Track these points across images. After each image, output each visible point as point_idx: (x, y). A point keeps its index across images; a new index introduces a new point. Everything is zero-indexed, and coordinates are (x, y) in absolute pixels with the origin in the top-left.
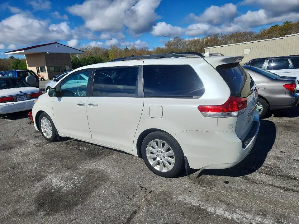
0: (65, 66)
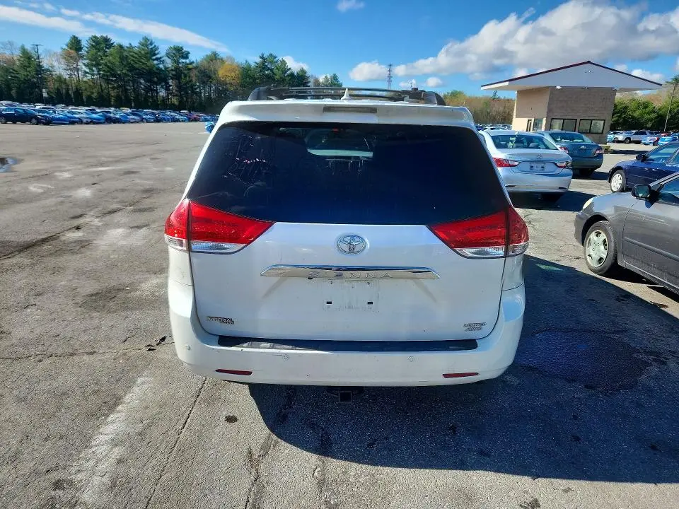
0: (592, 120)
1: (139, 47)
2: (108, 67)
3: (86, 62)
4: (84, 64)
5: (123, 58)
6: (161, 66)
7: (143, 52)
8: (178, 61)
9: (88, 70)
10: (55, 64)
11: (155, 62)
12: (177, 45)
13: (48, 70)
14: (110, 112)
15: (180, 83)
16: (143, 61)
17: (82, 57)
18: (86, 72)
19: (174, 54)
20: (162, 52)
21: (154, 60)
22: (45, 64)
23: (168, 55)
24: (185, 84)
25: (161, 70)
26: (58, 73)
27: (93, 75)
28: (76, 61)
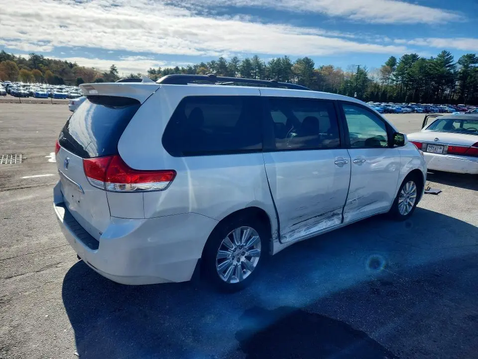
1: (437, 59)
2: (410, 75)
3: (395, 73)
4: (393, 75)
5: (421, 68)
6: (452, 71)
7: (439, 62)
8: (468, 65)
9: (394, 78)
10: (375, 76)
11: (448, 68)
12: (469, 53)
13: (370, 80)
14: (390, 106)
15: (464, 82)
16: (437, 68)
17: (394, 70)
18: (394, 80)
19: (466, 60)
20: (455, 60)
21: (448, 66)
22: (369, 76)
23: (459, 62)
24: (469, 84)
25: (451, 74)
26: (375, 82)
27: (397, 81)
28: (389, 72)
